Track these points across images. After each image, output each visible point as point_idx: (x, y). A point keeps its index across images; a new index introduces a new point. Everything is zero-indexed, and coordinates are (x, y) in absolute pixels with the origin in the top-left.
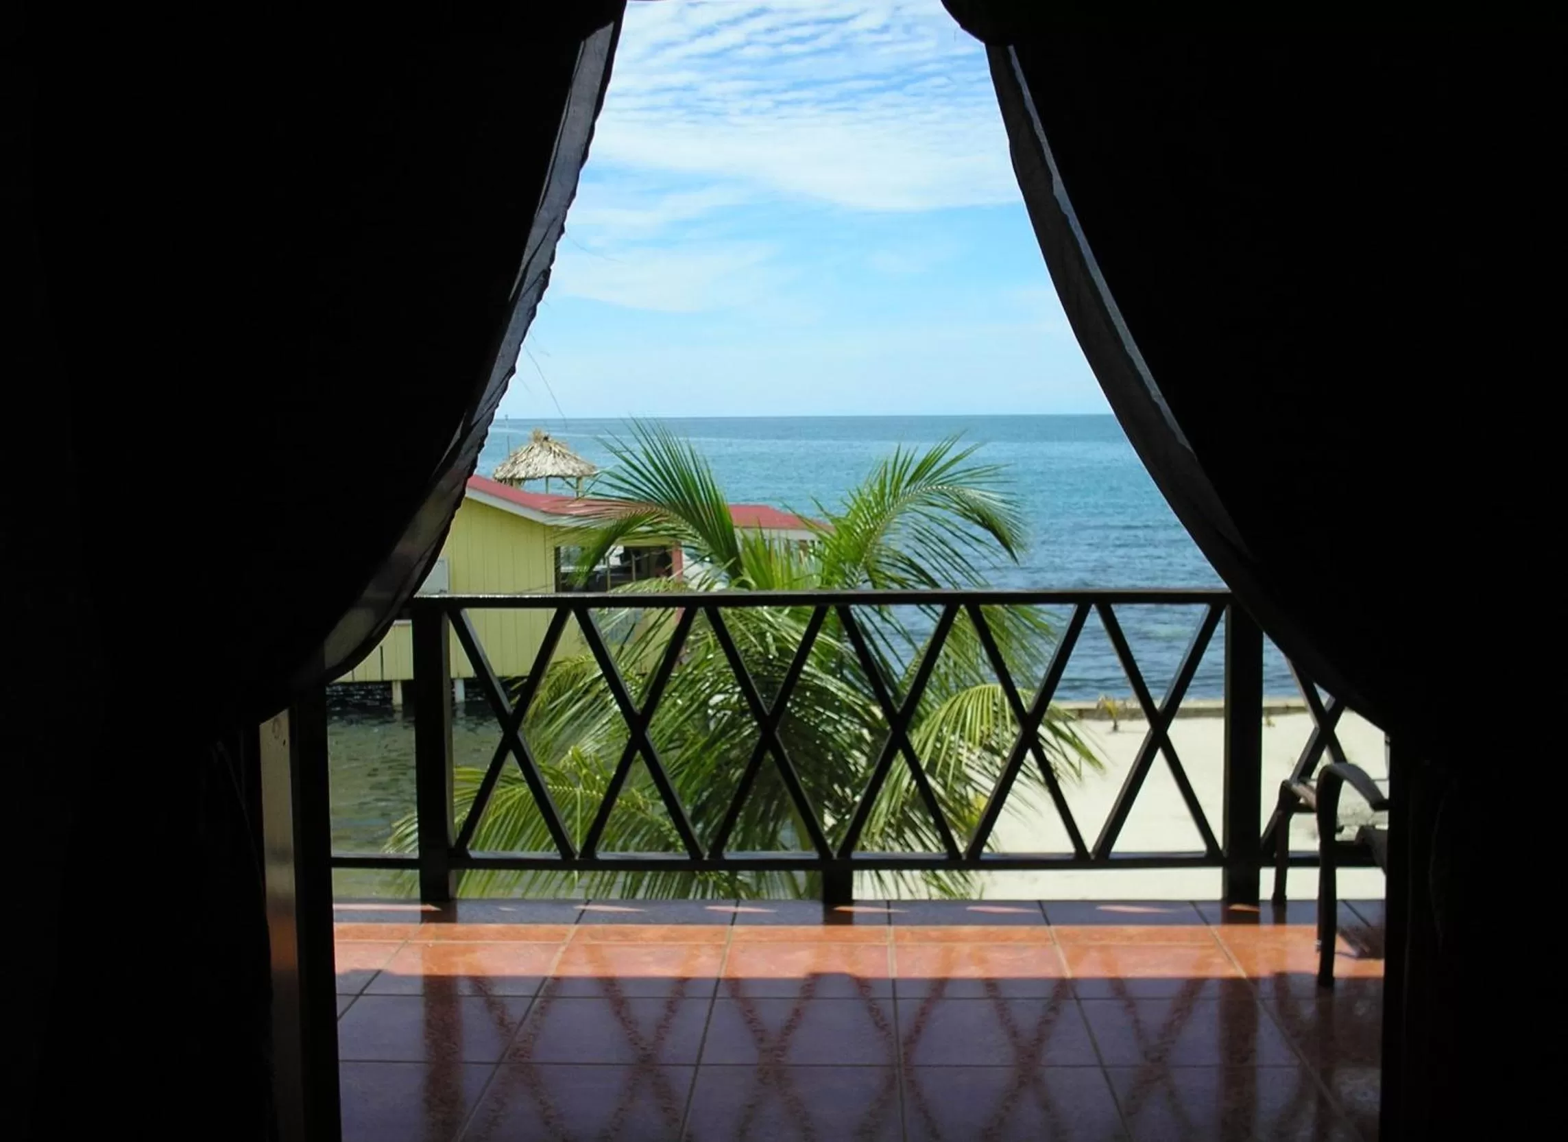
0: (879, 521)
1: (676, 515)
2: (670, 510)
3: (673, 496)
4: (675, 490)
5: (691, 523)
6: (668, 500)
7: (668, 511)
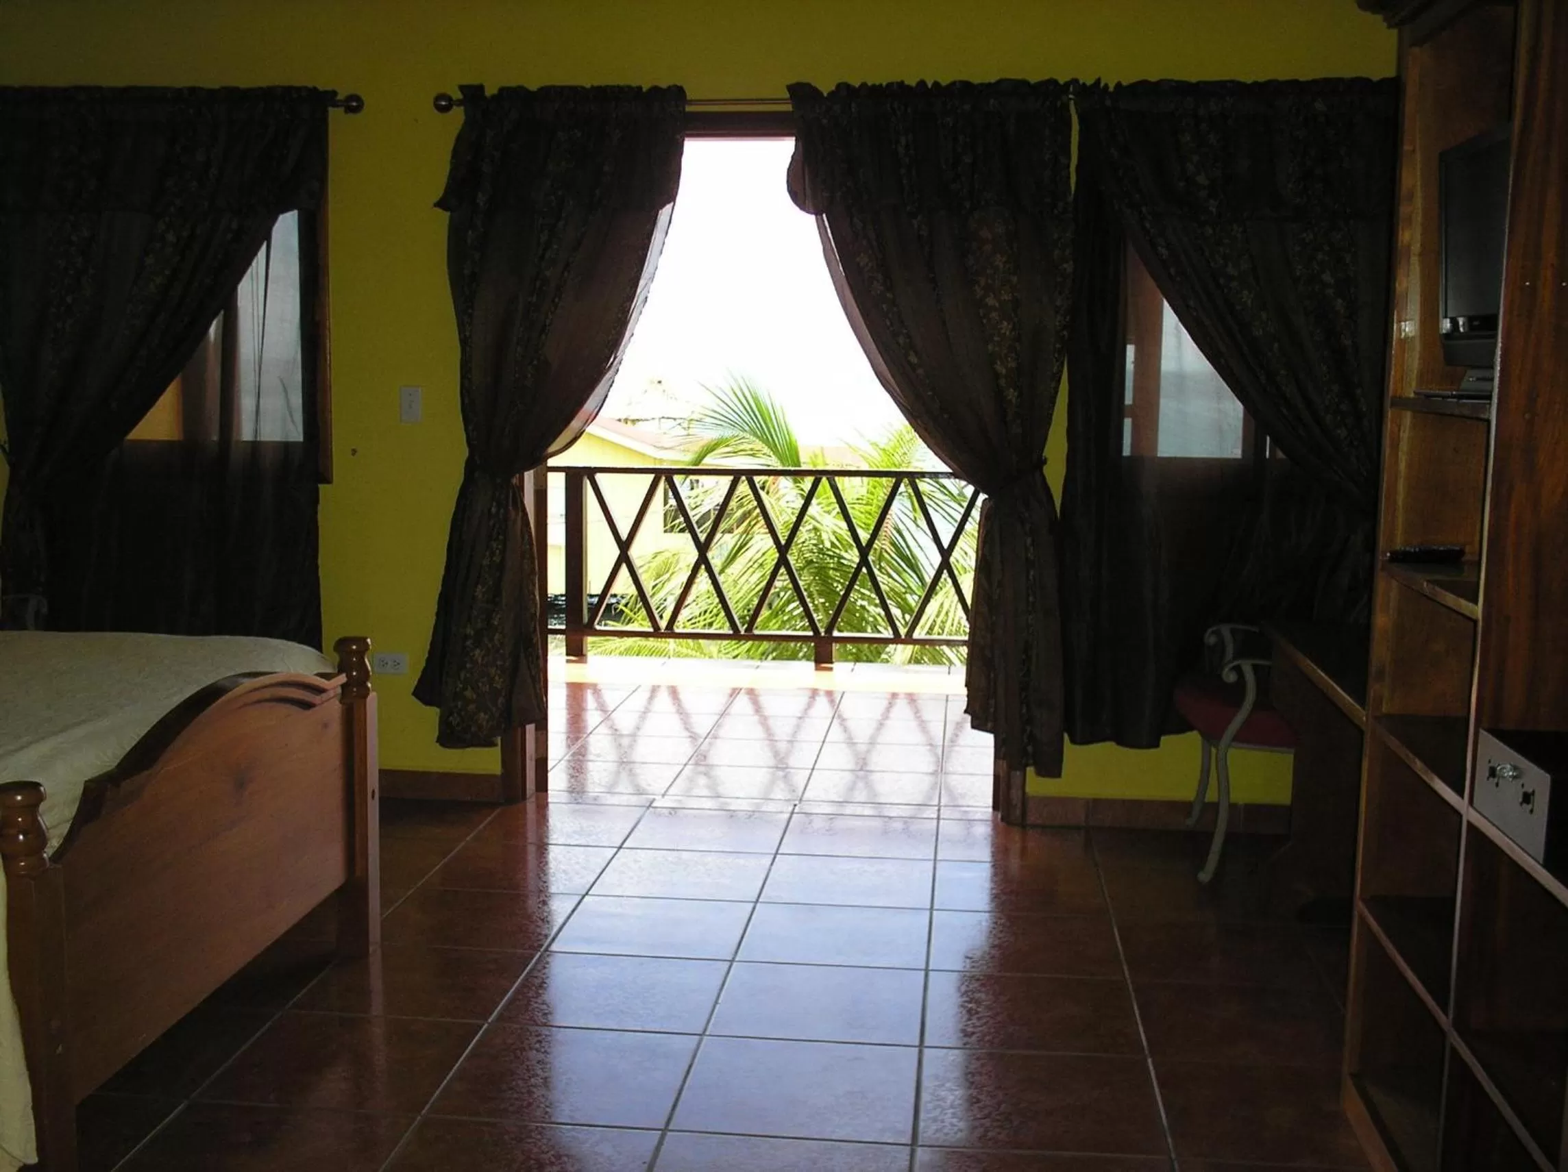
0: (910, 445)
1: (754, 439)
2: (750, 435)
3: (755, 427)
4: (756, 422)
5: (766, 445)
6: (750, 427)
7: (748, 435)
